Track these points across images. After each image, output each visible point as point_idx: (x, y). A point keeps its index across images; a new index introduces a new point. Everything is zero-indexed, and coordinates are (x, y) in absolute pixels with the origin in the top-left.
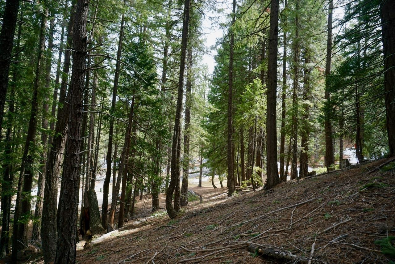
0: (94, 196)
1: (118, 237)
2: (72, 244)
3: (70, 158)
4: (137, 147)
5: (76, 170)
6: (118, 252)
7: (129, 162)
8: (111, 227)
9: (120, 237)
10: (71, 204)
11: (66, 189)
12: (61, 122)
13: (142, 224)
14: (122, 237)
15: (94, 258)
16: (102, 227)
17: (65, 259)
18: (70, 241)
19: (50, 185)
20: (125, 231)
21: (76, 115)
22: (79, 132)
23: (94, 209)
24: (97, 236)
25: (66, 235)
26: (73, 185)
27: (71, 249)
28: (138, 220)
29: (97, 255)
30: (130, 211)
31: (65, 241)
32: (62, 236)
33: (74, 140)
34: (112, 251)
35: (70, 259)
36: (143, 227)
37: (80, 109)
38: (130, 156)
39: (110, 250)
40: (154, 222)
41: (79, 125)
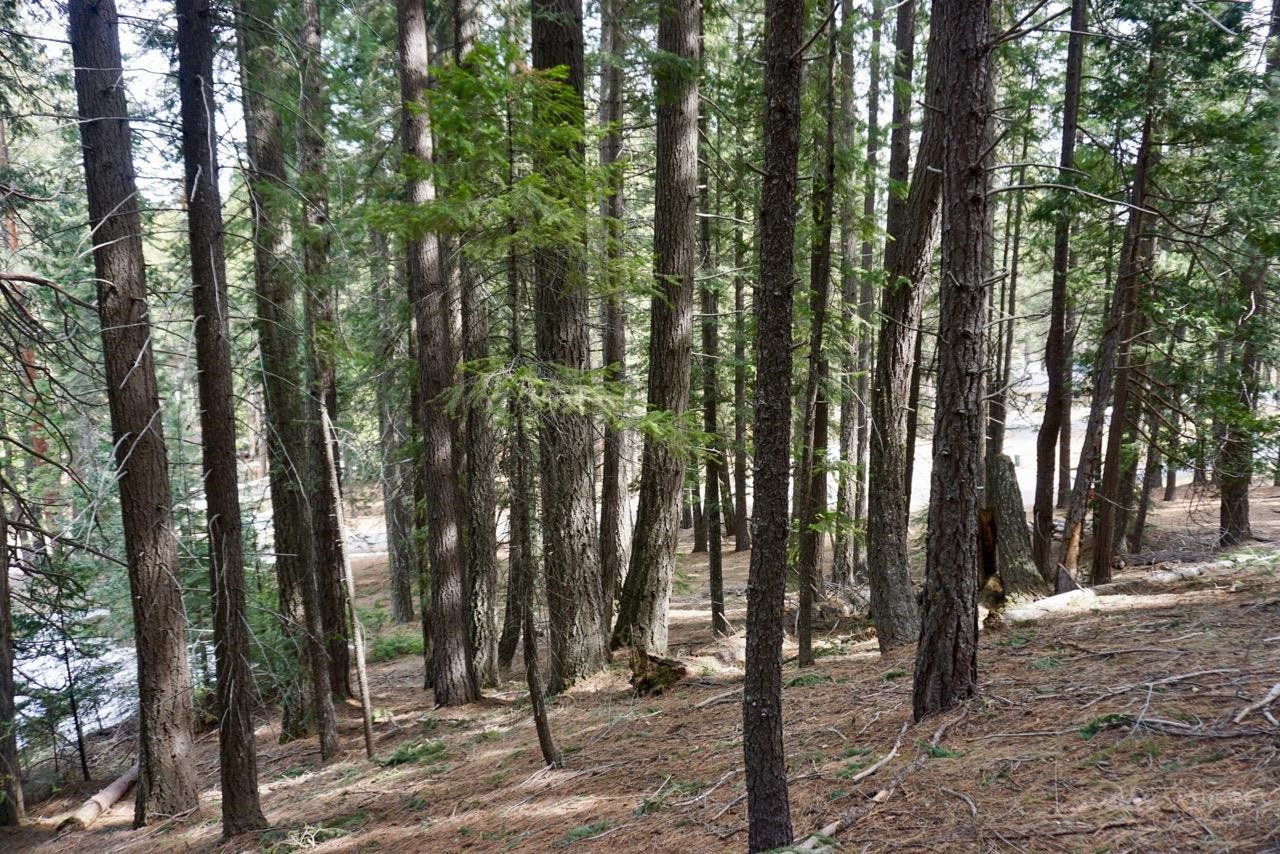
0: (1008, 473)
1: (1095, 612)
2: (965, 603)
3: (954, 346)
4: (1167, 306)
5: (972, 383)
6: (1105, 656)
7: (1132, 363)
8: (1070, 579)
9: (1107, 614)
10: (961, 486)
11: (944, 442)
12: (905, 242)
13: (1184, 583)
14: (1114, 613)
15: (1023, 659)
16: (1036, 573)
17: (948, 644)
18: (961, 597)
19: (884, 433)
20: (1119, 596)
21: (966, 205)
22: (976, 261)
23: (1009, 515)
24: (1022, 599)
25: (950, 576)
26: (966, 428)
27: (963, 618)
28: (1163, 568)
29: (1030, 654)
30: (1129, 537)
31: (947, 592)
32: (939, 577)
33: (962, 289)
34: (1083, 651)
35: (963, 646)
36: (1192, 593)
37: (977, 182)
38: (1134, 343)
39: (1076, 648)
40: (1238, 583)
41: (978, 238)
